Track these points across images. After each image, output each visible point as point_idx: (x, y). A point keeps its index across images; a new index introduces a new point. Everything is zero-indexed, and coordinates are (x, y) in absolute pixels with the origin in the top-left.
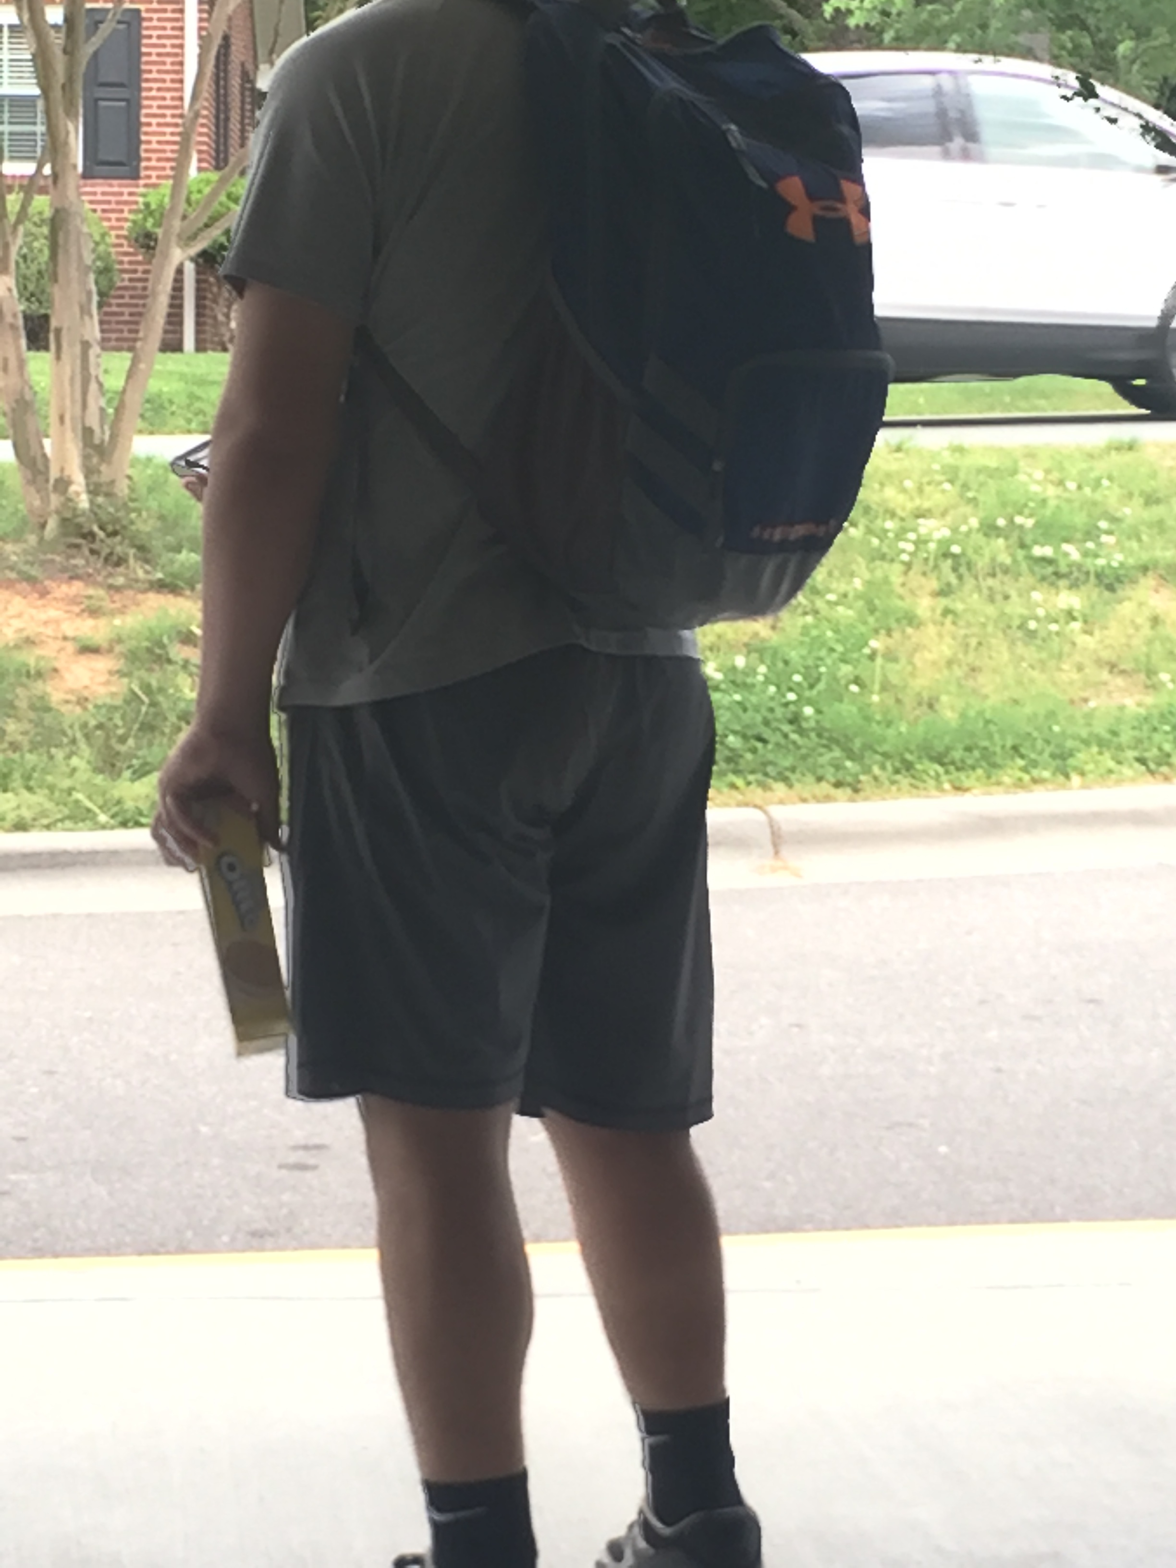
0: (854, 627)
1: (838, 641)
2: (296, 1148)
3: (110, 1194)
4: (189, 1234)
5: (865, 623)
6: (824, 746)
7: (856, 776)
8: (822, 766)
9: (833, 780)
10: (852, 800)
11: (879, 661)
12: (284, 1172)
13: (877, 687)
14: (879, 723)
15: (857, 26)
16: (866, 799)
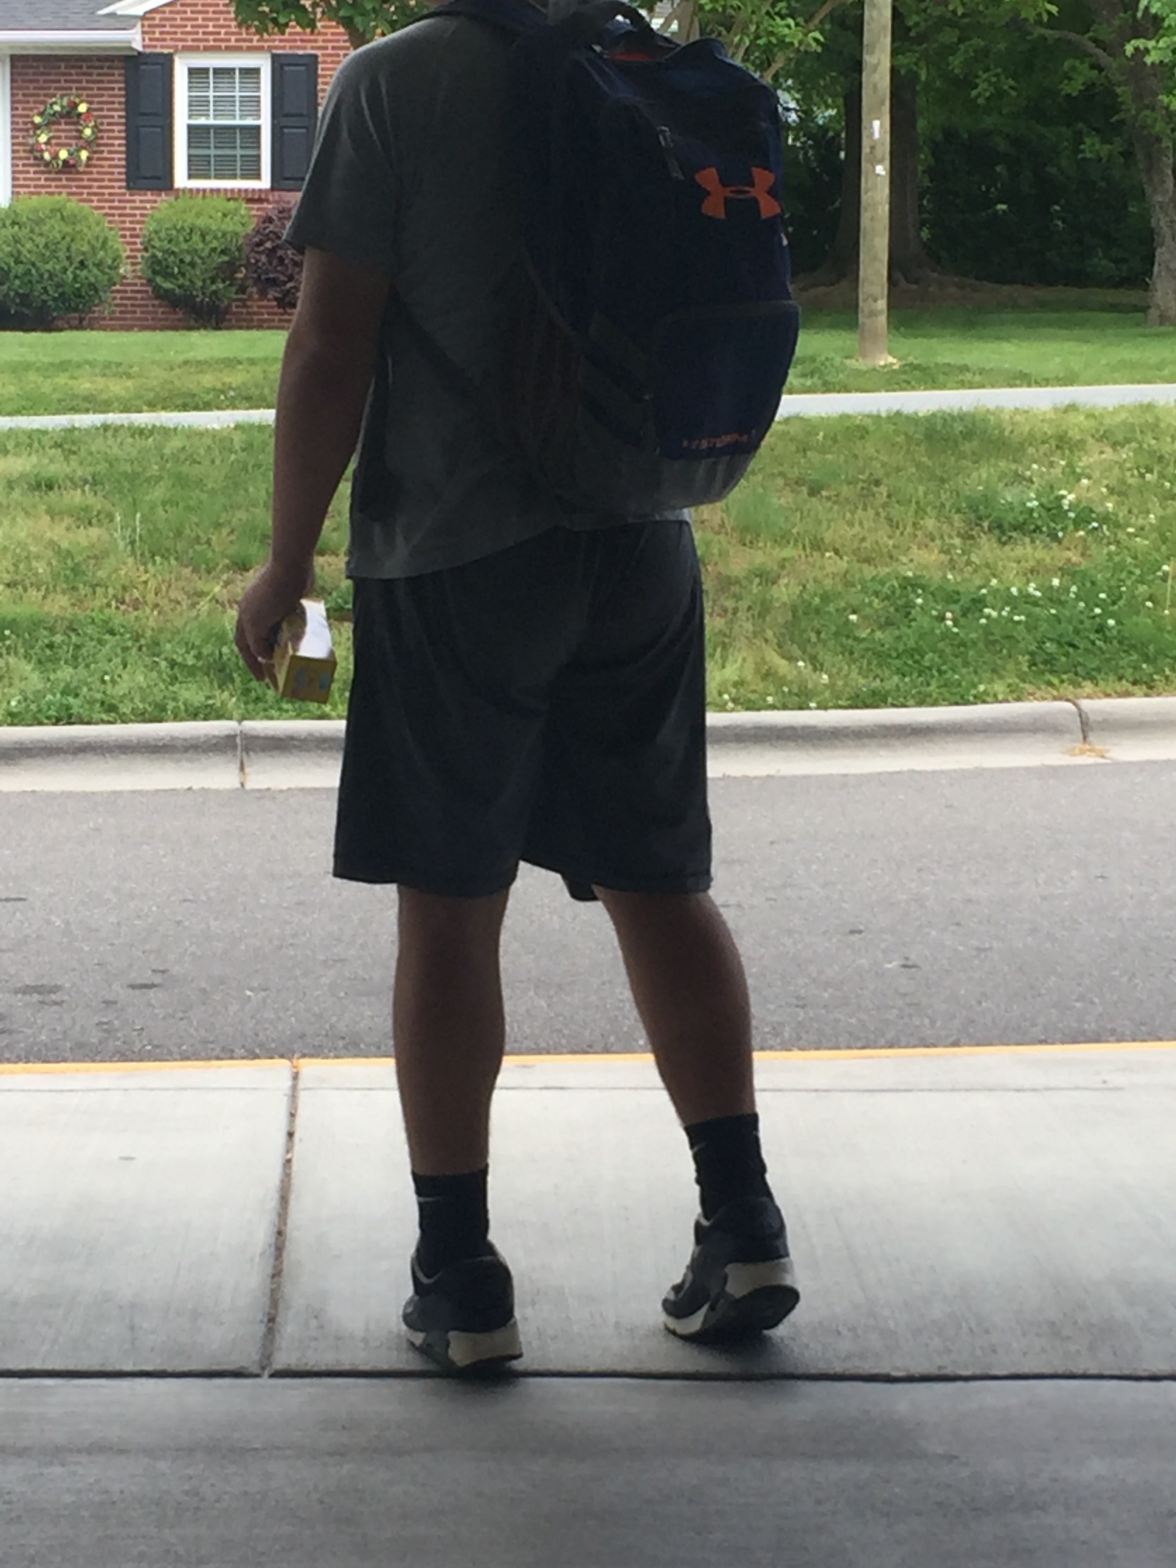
0: (1150, 554)
1: (1136, 566)
5: (1158, 550)
6: (1125, 651)
7: (1151, 675)
8: (1123, 667)
9: (1131, 679)
10: (1147, 695)
11: (1170, 582)
13: (1168, 603)
14: (1169, 632)
16: (1159, 695)
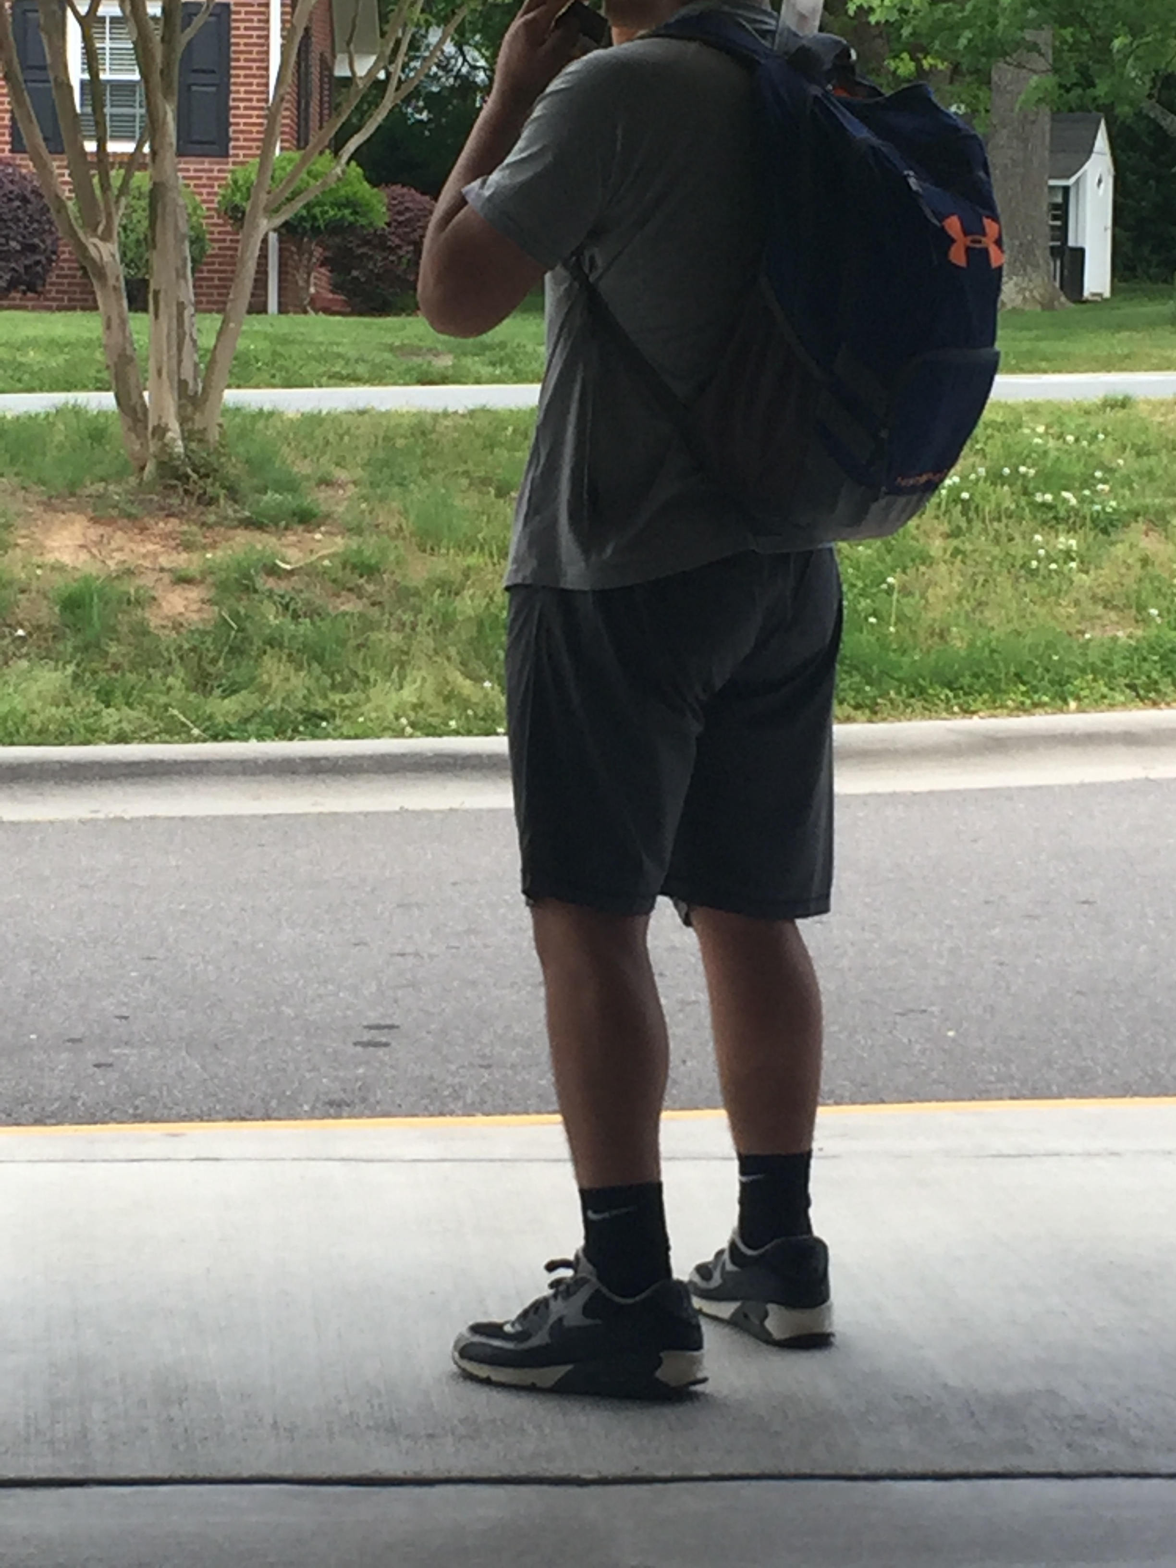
0: (874, 565)
1: (858, 578)
2: (370, 1027)
3: (203, 1067)
4: (274, 1103)
5: (883, 561)
6: (846, 672)
7: (875, 698)
8: (843, 690)
9: (852, 702)
10: (870, 721)
11: (895, 596)
12: (359, 1049)
13: (893, 619)
14: (894, 651)
15: (878, 23)
16: (884, 720)
